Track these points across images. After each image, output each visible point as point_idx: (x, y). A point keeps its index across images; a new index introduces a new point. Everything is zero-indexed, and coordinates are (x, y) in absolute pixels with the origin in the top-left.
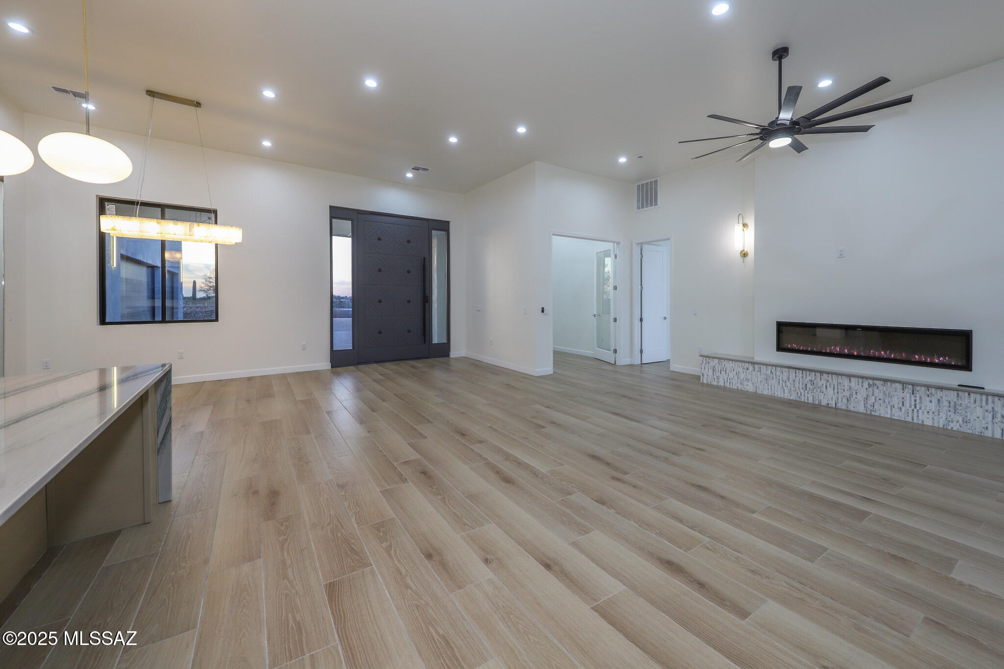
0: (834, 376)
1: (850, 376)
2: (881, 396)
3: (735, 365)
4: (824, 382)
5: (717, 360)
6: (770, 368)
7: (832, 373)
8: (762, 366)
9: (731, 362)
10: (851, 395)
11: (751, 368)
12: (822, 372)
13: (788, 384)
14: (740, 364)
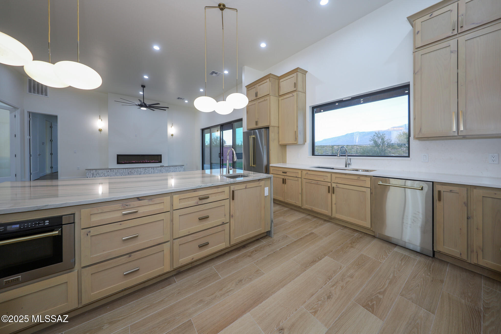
0: (136, 169)
1: (140, 168)
2: (147, 171)
3: (103, 171)
4: (134, 171)
5: (95, 170)
6: (117, 170)
7: (136, 168)
8: (114, 169)
9: (101, 170)
10: (141, 173)
11: (110, 171)
12: (133, 168)
13: (123, 174)
14: (105, 170)
